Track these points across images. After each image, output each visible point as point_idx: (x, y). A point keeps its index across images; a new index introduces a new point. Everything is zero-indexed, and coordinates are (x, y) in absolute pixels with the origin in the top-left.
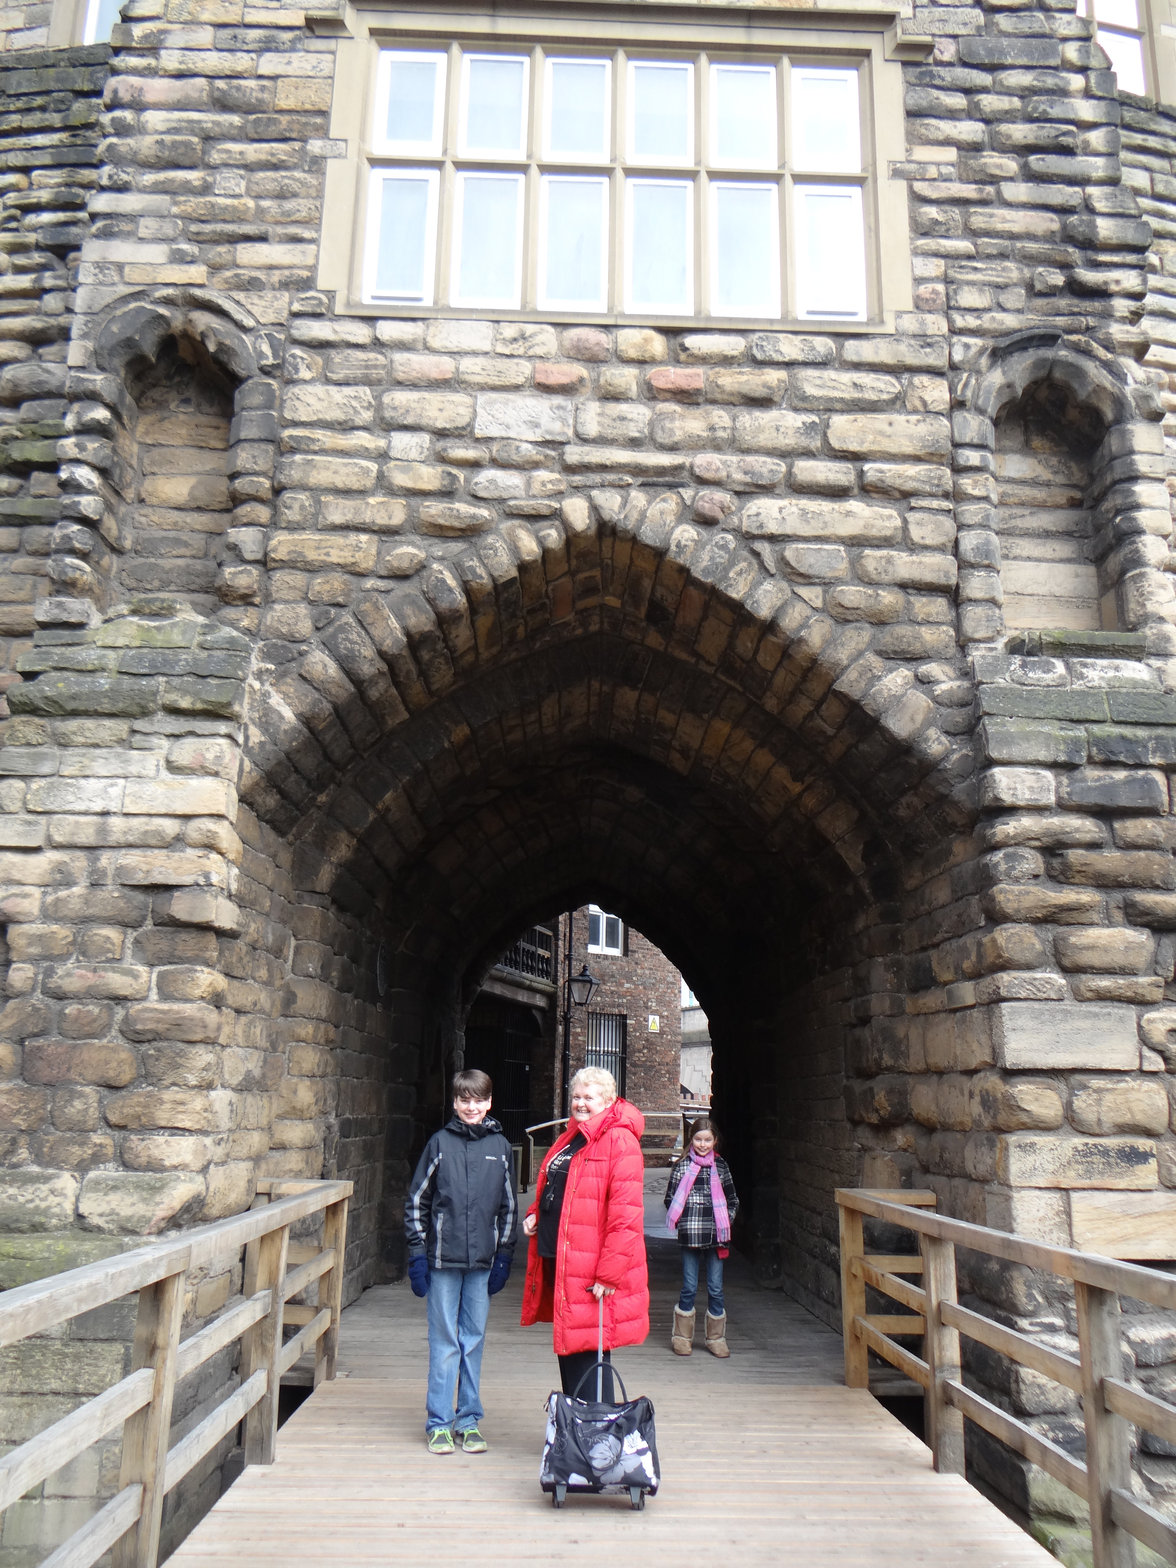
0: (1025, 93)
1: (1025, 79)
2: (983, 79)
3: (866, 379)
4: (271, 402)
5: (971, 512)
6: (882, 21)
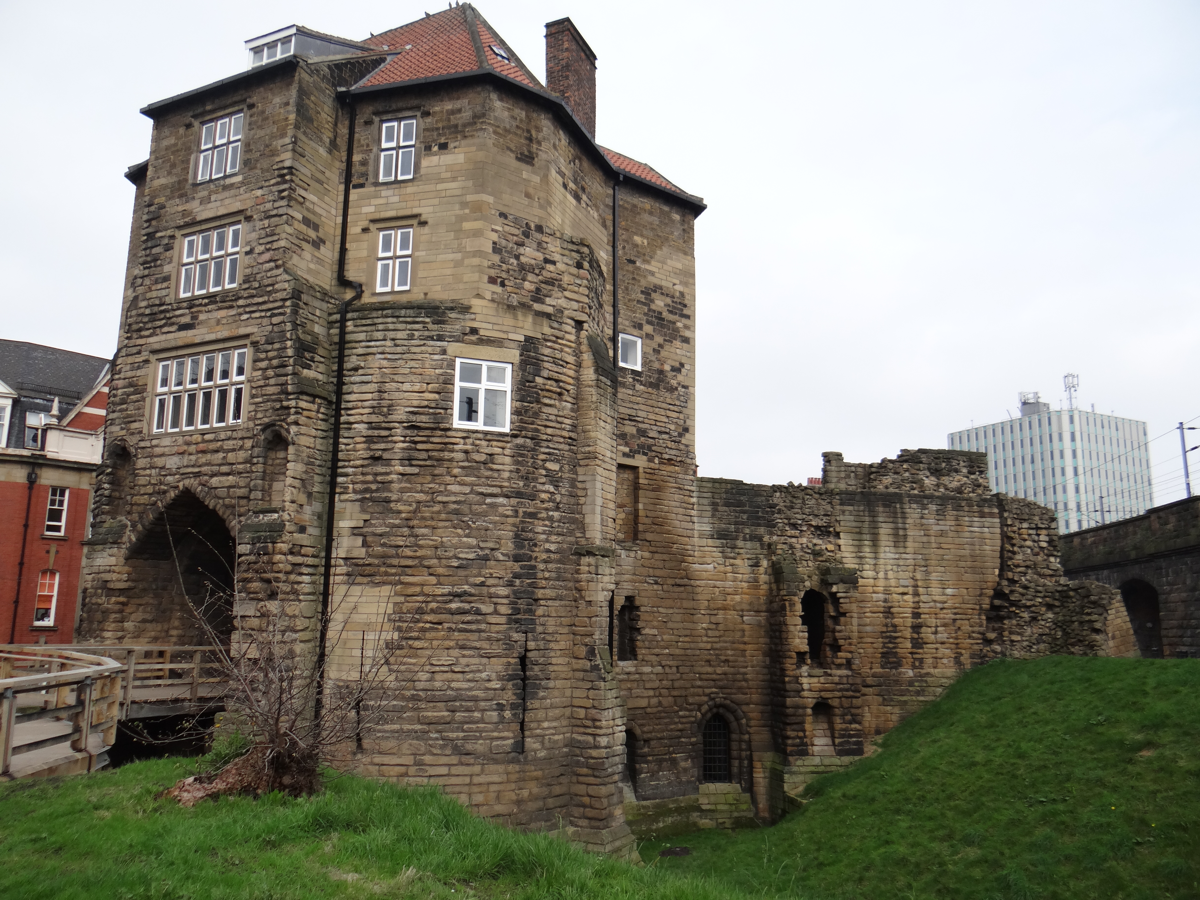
0: (278, 350)
1: (279, 346)
2: (270, 347)
3: (236, 442)
4: (134, 464)
5: (254, 475)
6: (247, 336)
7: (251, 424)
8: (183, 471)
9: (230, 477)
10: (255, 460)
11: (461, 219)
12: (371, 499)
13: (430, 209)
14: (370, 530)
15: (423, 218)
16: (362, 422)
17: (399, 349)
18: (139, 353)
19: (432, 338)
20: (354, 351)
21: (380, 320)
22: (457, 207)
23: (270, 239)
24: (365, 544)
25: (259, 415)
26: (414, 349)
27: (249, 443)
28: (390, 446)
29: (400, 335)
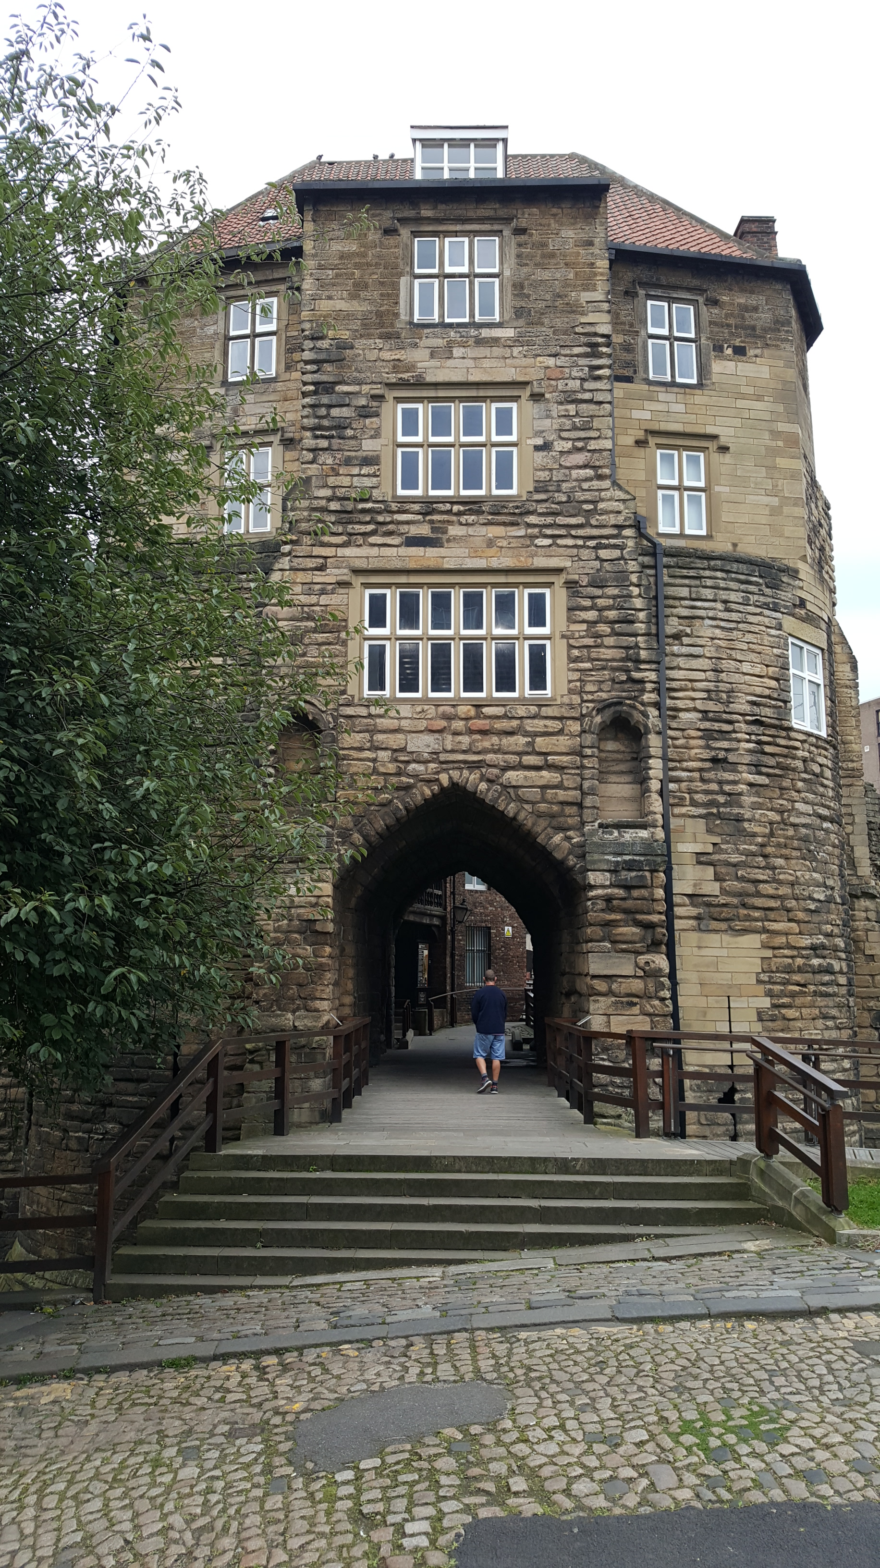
0: (614, 597)
1: (616, 591)
2: (598, 592)
3: (549, 723)
4: (335, 740)
5: (587, 773)
6: (558, 571)
7: (576, 699)
8: (443, 757)
9: (544, 773)
10: (588, 752)
11: (773, 452)
12: (719, 816)
13: (731, 431)
14: (723, 857)
15: (723, 441)
16: (695, 710)
17: (734, 616)
18: (321, 568)
19: (766, 606)
20: (675, 611)
21: (707, 573)
22: (767, 435)
23: (582, 434)
24: (718, 878)
25: (589, 687)
26: (751, 619)
27: (575, 727)
28: (734, 745)
29: (733, 596)
